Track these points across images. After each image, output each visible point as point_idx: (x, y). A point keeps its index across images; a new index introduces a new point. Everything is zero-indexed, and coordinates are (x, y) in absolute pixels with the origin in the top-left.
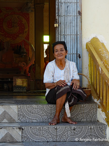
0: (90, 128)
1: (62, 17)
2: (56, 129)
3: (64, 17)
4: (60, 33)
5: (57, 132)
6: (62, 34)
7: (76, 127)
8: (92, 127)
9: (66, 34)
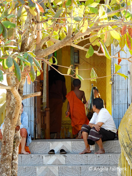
0: (109, 155)
1: (116, 77)
2: (87, 156)
3: (117, 76)
4: (114, 89)
5: (88, 158)
6: (116, 89)
7: (100, 155)
8: (110, 155)
9: (119, 89)
